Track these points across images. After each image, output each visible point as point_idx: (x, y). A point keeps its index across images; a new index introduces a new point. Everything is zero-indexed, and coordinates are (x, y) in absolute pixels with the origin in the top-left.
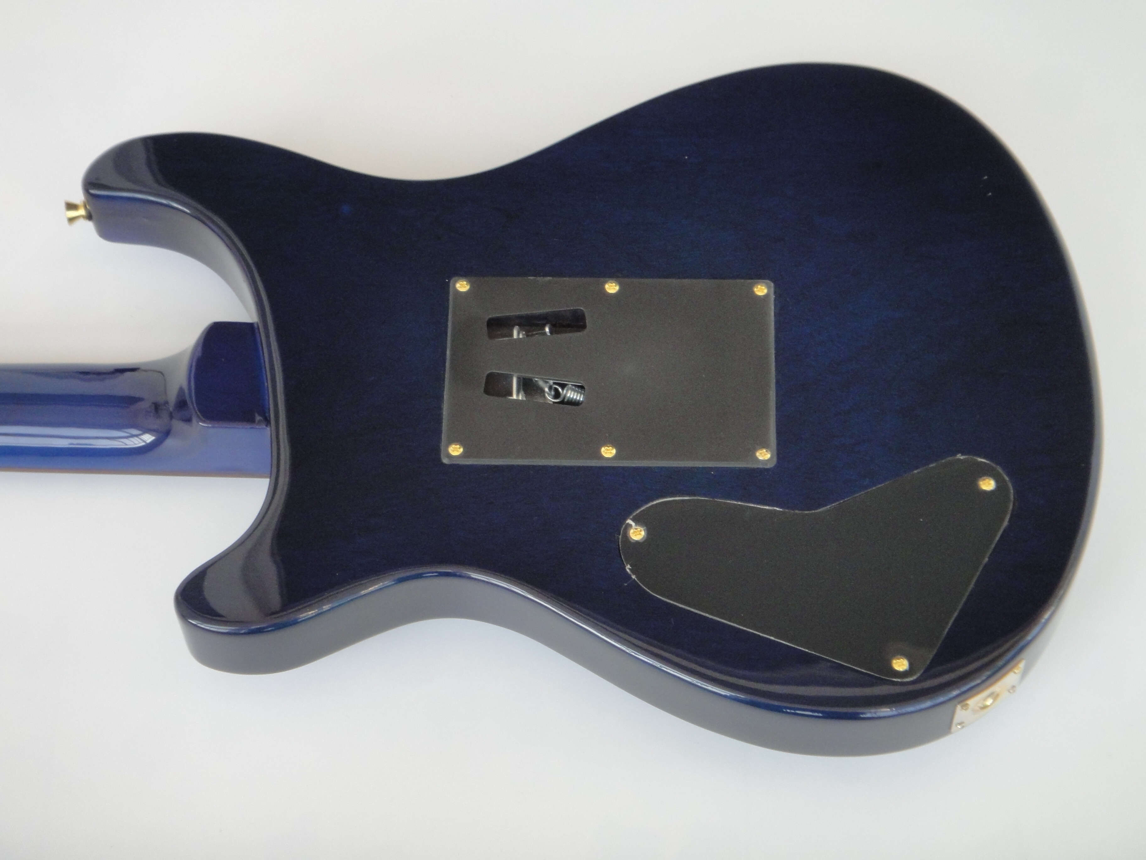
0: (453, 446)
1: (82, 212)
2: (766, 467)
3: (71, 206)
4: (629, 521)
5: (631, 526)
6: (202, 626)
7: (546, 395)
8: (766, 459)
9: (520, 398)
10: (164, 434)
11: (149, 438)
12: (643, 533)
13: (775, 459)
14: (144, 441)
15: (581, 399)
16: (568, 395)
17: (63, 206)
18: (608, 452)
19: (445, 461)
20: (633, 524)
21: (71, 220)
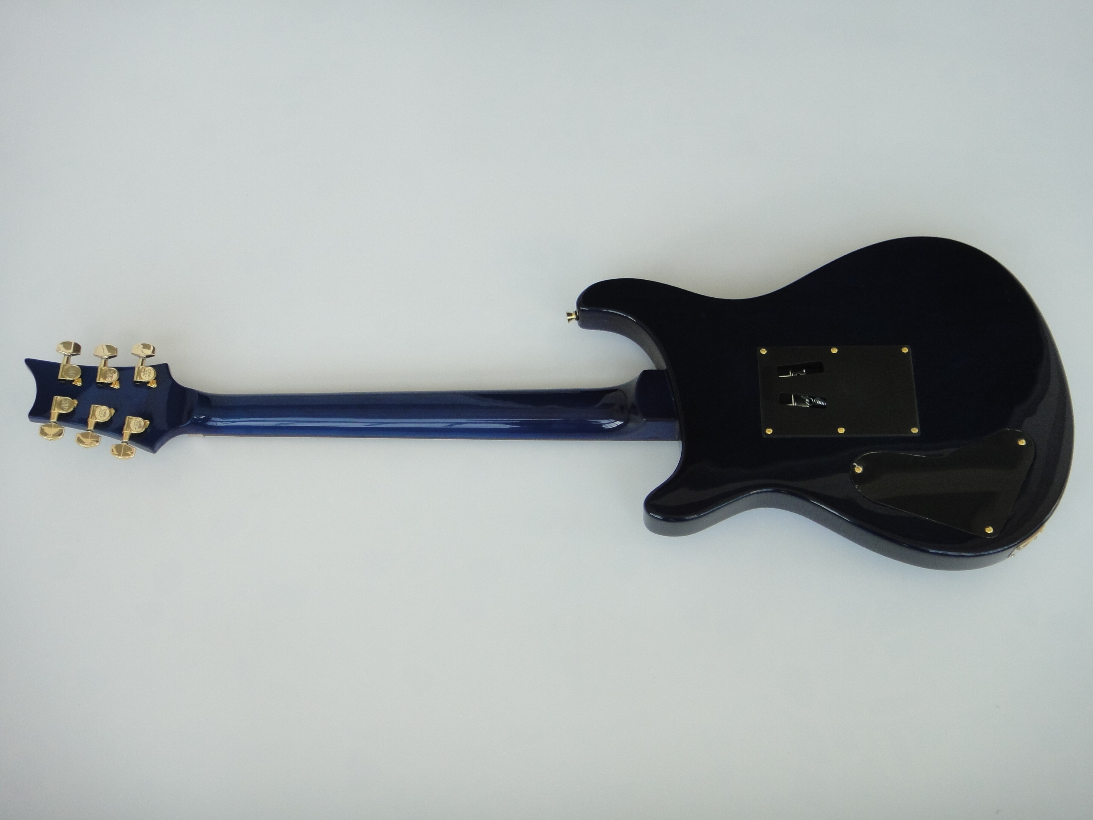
0: (768, 429)
1: (574, 316)
2: (916, 436)
3: (569, 314)
4: (855, 464)
5: (855, 466)
6: (655, 516)
7: (806, 402)
8: (916, 432)
9: (795, 405)
10: (626, 421)
11: (619, 423)
12: (861, 469)
13: (920, 432)
14: (616, 425)
15: (825, 405)
16: (818, 403)
17: (566, 314)
18: (841, 431)
19: (764, 436)
20: (856, 465)
21: (569, 320)
